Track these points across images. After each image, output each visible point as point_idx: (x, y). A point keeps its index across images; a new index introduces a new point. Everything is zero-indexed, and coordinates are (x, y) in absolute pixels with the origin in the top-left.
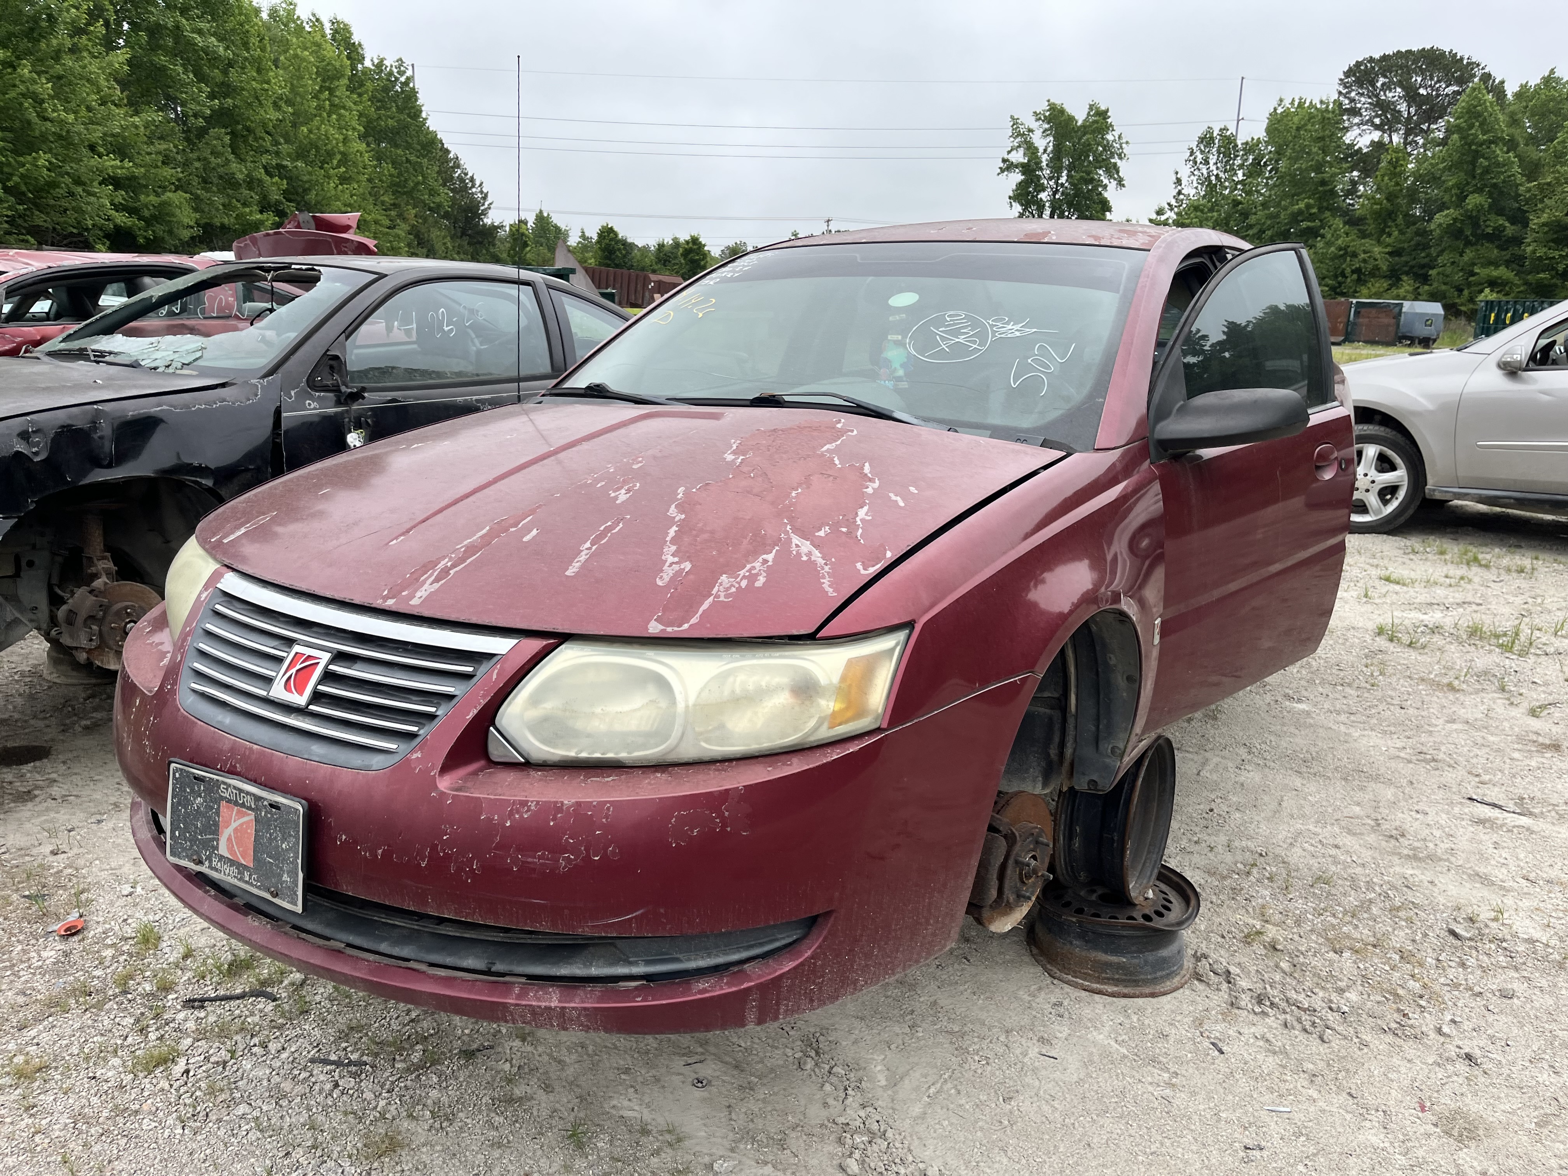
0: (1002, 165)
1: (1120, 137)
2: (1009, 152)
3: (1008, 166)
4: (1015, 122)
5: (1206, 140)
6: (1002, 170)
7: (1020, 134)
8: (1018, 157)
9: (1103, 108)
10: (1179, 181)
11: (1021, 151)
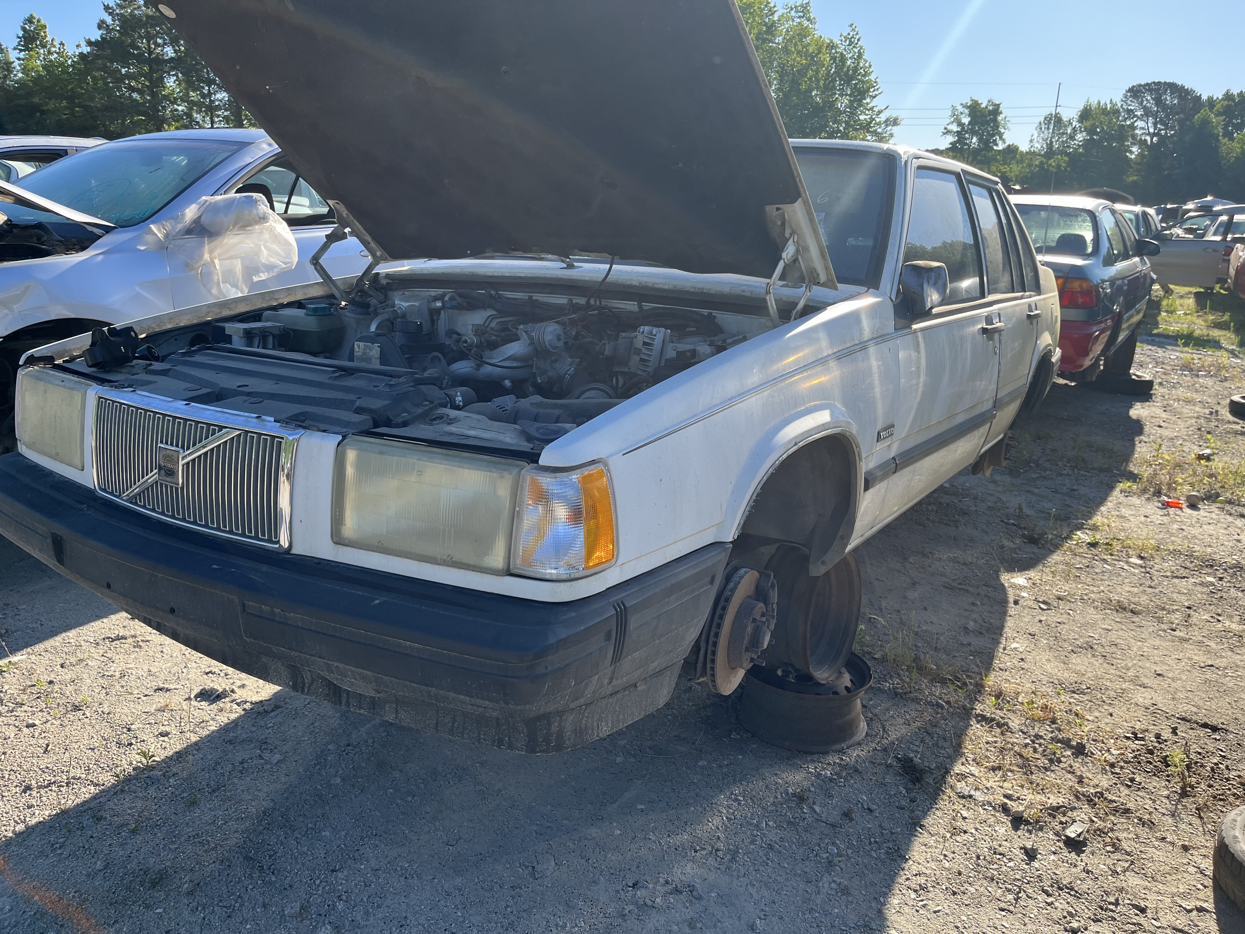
0: (943, 131)
1: (1005, 118)
2: (948, 124)
3: (947, 132)
4: (954, 108)
5: (1048, 119)
6: (944, 134)
7: (955, 115)
8: (955, 128)
9: (998, 103)
10: (1031, 141)
11: (955, 124)
